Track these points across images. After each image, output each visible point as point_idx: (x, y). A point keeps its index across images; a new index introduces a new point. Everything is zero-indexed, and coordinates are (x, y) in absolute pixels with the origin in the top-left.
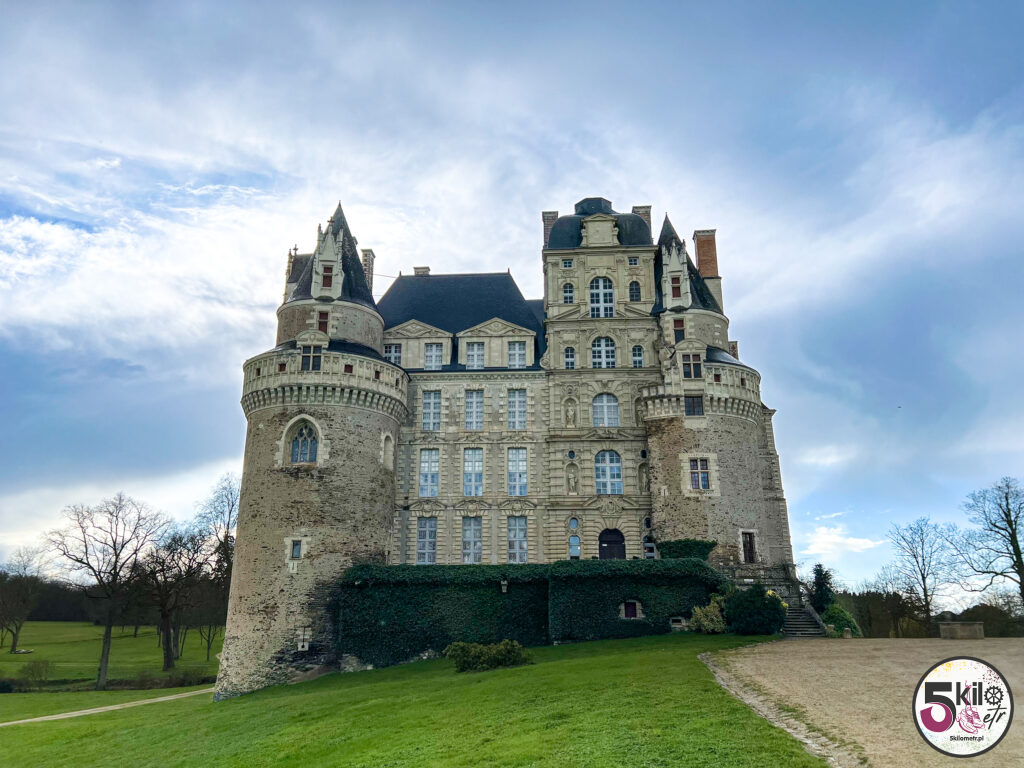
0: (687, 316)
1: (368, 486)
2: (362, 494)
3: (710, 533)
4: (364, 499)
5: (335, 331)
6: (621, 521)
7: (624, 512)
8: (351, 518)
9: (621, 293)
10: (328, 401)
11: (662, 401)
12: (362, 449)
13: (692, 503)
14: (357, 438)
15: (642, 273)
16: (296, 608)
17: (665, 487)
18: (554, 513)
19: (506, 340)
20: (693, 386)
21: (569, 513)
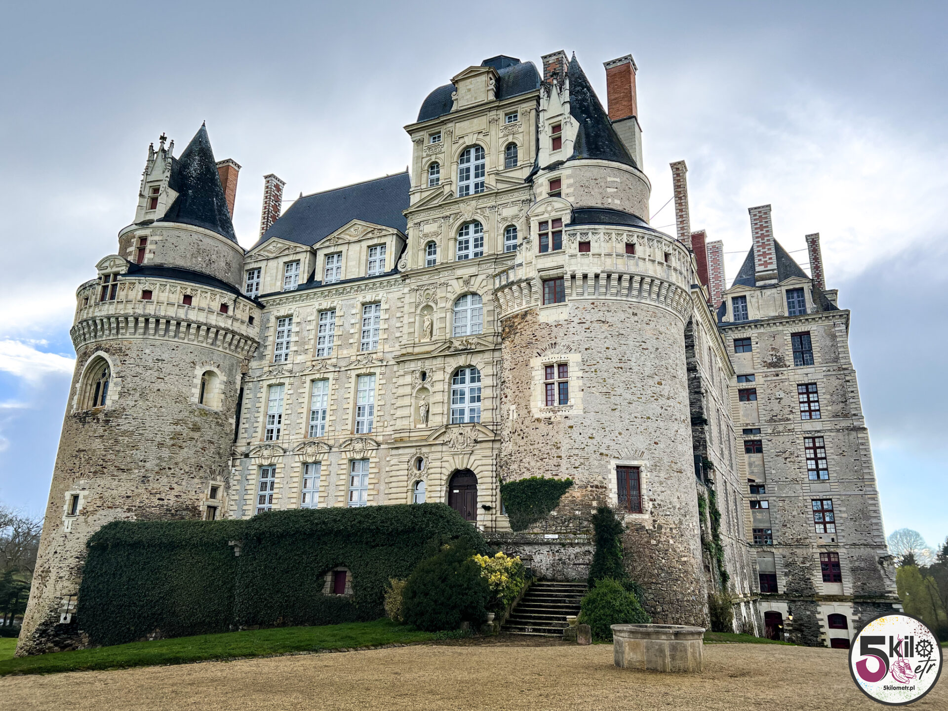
0: (563, 173)
1: (169, 429)
2: (158, 439)
3: (563, 468)
4: (161, 445)
5: (152, 256)
6: (473, 458)
7: (478, 446)
8: (139, 468)
9: (494, 160)
10: (122, 334)
11: (511, 289)
12: (162, 386)
13: (543, 427)
14: (156, 374)
15: (520, 130)
16: (65, 573)
17: (513, 407)
18: (394, 452)
19: (365, 244)
20: (550, 261)
21: (413, 450)
